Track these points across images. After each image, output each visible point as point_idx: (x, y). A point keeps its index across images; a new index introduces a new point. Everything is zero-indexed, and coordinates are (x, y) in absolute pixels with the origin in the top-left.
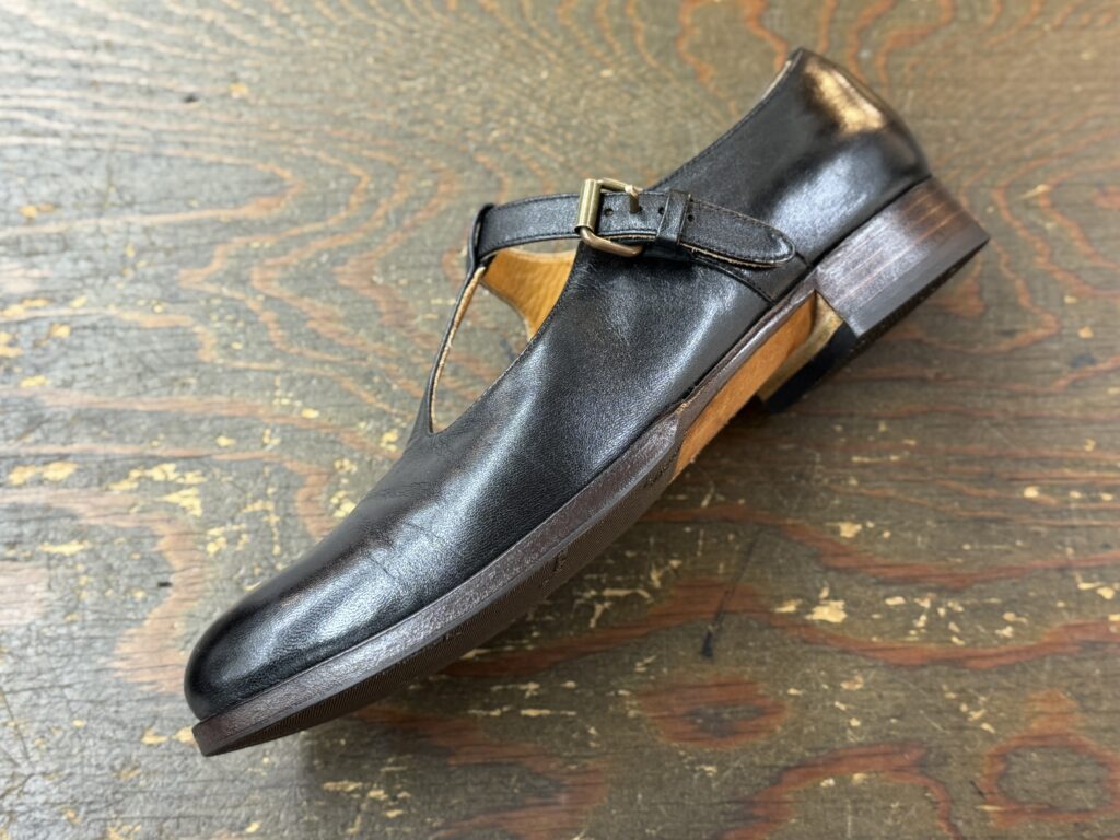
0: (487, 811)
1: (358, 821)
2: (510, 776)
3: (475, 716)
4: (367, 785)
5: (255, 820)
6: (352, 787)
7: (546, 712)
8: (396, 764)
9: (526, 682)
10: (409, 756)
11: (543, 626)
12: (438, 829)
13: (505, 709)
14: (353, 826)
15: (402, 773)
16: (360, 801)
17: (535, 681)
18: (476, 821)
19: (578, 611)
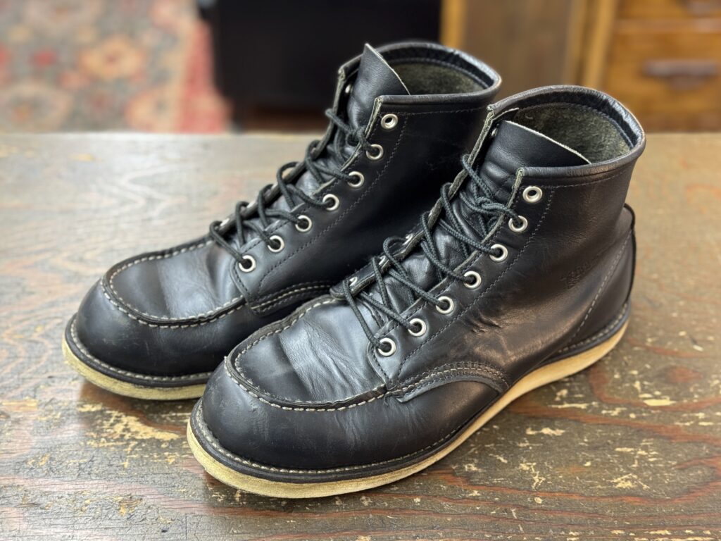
0: (695, 459)
1: (636, 462)
2: (702, 447)
3: (678, 426)
4: (636, 449)
5: (588, 461)
6: (629, 450)
7: (711, 424)
8: (647, 442)
9: (698, 412)
10: (652, 439)
11: (699, 394)
12: (674, 466)
13: (692, 422)
14: (634, 464)
15: (651, 445)
16: (635, 455)
17: (702, 412)
18: (692, 462)
19: (713, 388)
